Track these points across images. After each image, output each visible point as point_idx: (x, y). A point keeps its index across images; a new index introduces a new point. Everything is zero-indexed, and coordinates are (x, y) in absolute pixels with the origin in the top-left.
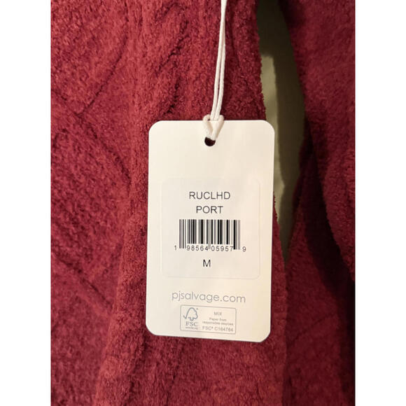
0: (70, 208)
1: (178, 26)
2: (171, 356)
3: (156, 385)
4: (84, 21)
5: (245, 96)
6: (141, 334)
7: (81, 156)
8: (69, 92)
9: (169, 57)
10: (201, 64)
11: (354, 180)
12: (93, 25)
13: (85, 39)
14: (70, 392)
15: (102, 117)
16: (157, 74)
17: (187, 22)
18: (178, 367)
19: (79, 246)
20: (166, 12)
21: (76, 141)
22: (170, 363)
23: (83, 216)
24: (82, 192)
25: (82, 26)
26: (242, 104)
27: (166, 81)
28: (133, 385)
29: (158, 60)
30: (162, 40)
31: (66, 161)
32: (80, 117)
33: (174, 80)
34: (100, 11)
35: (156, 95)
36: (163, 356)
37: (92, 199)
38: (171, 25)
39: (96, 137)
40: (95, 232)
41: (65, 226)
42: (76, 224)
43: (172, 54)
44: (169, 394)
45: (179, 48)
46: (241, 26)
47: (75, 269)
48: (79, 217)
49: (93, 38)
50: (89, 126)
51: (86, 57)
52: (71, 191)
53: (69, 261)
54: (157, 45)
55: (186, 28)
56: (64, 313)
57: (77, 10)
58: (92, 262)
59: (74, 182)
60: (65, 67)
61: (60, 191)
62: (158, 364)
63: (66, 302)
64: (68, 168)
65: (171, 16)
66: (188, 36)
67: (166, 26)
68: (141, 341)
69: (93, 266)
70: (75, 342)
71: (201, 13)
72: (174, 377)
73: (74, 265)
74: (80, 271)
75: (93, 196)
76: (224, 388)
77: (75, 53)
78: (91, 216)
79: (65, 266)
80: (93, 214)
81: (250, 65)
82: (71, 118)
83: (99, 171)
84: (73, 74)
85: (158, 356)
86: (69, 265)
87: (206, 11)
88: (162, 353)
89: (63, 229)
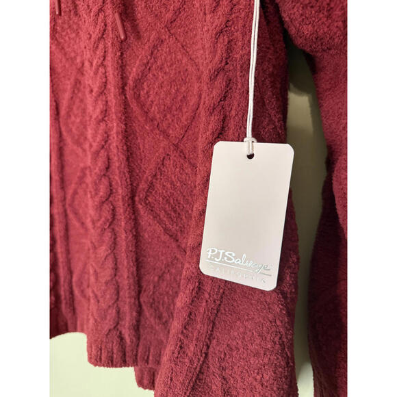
0: (172, 202)
1: (224, 83)
2: (215, 297)
3: (205, 316)
4: (179, 87)
5: (268, 125)
6: (197, 280)
7: (177, 169)
8: (171, 132)
9: (219, 102)
10: (239, 106)
11: (346, 178)
12: (183, 89)
13: (179, 98)
14: (171, 316)
15: (189, 145)
16: (211, 114)
17: (230, 80)
18: (220, 305)
19: (177, 226)
20: (217, 75)
21: (175, 161)
22: (214, 302)
23: (179, 207)
24: (179, 192)
25: (178, 90)
26: (266, 130)
27: (216, 118)
28: (190, 313)
29: (212, 105)
30: (214, 93)
31: (170, 173)
32: (176, 146)
33: (222, 117)
34: (187, 80)
35: (210, 127)
36: (210, 296)
37: (184, 196)
38: (220, 83)
39: (185, 158)
40: (186, 217)
41: (169, 212)
42: (175, 212)
43: (221, 100)
44: (214, 323)
45: (225, 97)
46: (265, 79)
47: (174, 239)
48: (177, 207)
49: (184, 97)
50: (182, 151)
51: (180, 109)
52: (172, 191)
53: (171, 234)
54: (212, 96)
55: (229, 83)
56: (168, 265)
57: (174, 81)
58: (184, 235)
59: (174, 185)
60: (168, 116)
61: (166, 192)
62: (207, 301)
63: (169, 259)
64: (171, 178)
65: (220, 77)
66: (231, 89)
67: (217, 83)
68: (197, 284)
69: (184, 238)
70: (174, 285)
71: (238, 73)
72: (218, 312)
73: (174, 237)
74: (177, 241)
75: (184, 194)
76: (253, 318)
77: (174, 107)
78: (184, 207)
79: (168, 236)
80: (185, 206)
81: (273, 104)
82: (171, 147)
83: (188, 178)
84: (173, 120)
85: (207, 296)
86: (171, 236)
87: (242, 72)
88: (209, 294)
89: (168, 214)
